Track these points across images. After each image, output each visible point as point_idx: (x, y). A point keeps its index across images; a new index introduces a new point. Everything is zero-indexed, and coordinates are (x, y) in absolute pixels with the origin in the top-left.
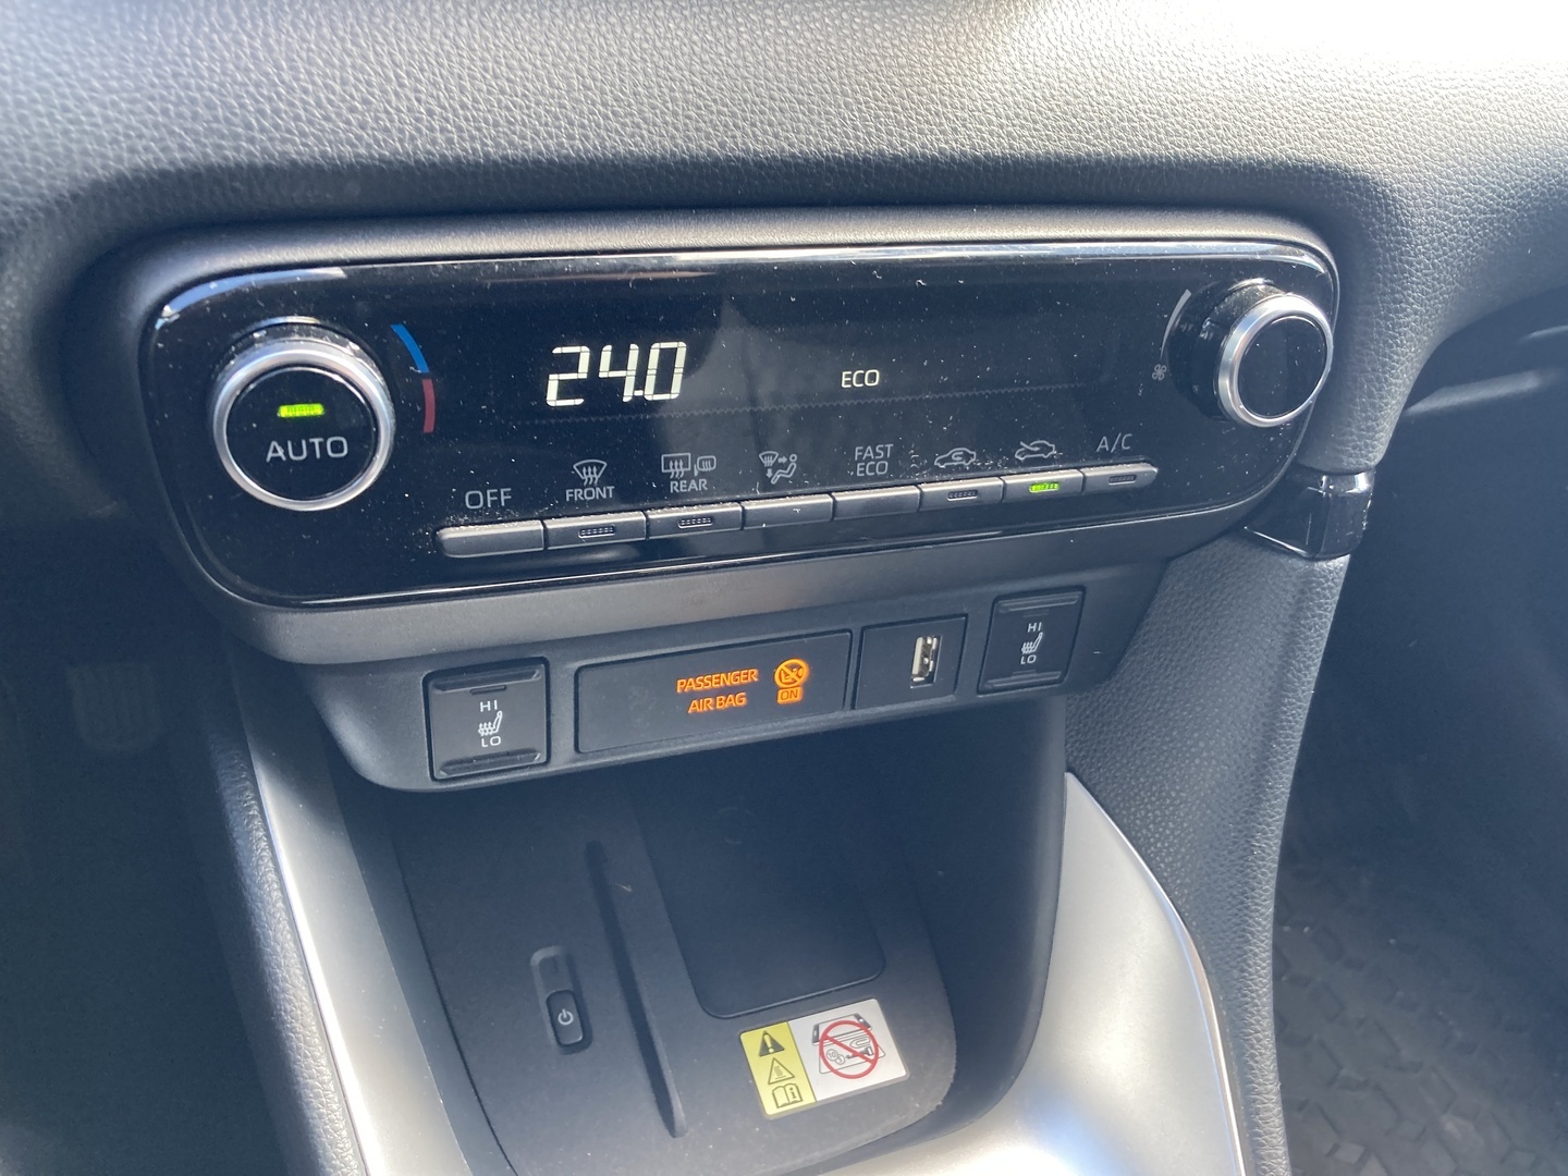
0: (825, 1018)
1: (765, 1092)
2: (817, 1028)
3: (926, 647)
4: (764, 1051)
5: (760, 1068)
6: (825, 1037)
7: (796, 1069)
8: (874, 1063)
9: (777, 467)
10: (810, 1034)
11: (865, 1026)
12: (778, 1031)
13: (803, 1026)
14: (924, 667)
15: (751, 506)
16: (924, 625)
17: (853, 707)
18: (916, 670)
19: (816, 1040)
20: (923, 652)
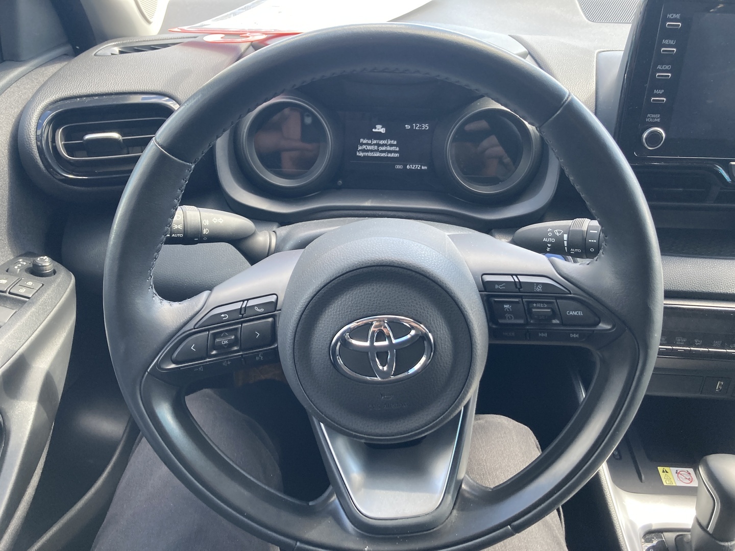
0: (679, 469)
1: (664, 481)
2: (677, 471)
3: (720, 384)
4: (663, 472)
5: (662, 475)
6: (679, 473)
7: (671, 477)
8: (691, 482)
9: (698, 342)
10: (675, 472)
11: (689, 474)
12: (667, 469)
13: (674, 469)
14: (719, 388)
15: (692, 349)
16: (721, 379)
17: (701, 393)
18: (717, 388)
19: (676, 473)
20: (719, 385)
